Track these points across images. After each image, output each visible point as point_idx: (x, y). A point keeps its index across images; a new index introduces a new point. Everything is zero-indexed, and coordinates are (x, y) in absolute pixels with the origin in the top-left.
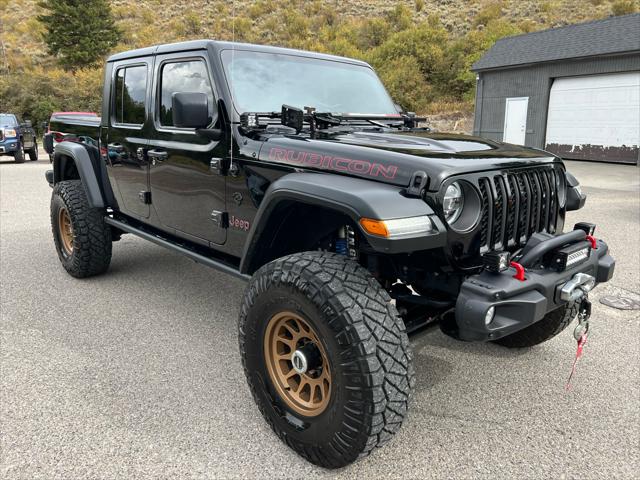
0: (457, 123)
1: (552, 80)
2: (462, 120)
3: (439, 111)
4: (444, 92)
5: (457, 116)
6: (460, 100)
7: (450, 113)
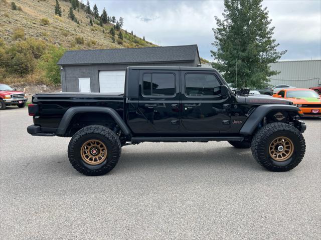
0: (25, 89)
1: (99, 71)
2: (27, 87)
3: (12, 83)
4: (11, 73)
5: (23, 86)
6: (22, 77)
7: (19, 84)
